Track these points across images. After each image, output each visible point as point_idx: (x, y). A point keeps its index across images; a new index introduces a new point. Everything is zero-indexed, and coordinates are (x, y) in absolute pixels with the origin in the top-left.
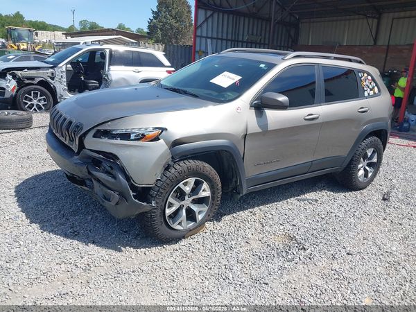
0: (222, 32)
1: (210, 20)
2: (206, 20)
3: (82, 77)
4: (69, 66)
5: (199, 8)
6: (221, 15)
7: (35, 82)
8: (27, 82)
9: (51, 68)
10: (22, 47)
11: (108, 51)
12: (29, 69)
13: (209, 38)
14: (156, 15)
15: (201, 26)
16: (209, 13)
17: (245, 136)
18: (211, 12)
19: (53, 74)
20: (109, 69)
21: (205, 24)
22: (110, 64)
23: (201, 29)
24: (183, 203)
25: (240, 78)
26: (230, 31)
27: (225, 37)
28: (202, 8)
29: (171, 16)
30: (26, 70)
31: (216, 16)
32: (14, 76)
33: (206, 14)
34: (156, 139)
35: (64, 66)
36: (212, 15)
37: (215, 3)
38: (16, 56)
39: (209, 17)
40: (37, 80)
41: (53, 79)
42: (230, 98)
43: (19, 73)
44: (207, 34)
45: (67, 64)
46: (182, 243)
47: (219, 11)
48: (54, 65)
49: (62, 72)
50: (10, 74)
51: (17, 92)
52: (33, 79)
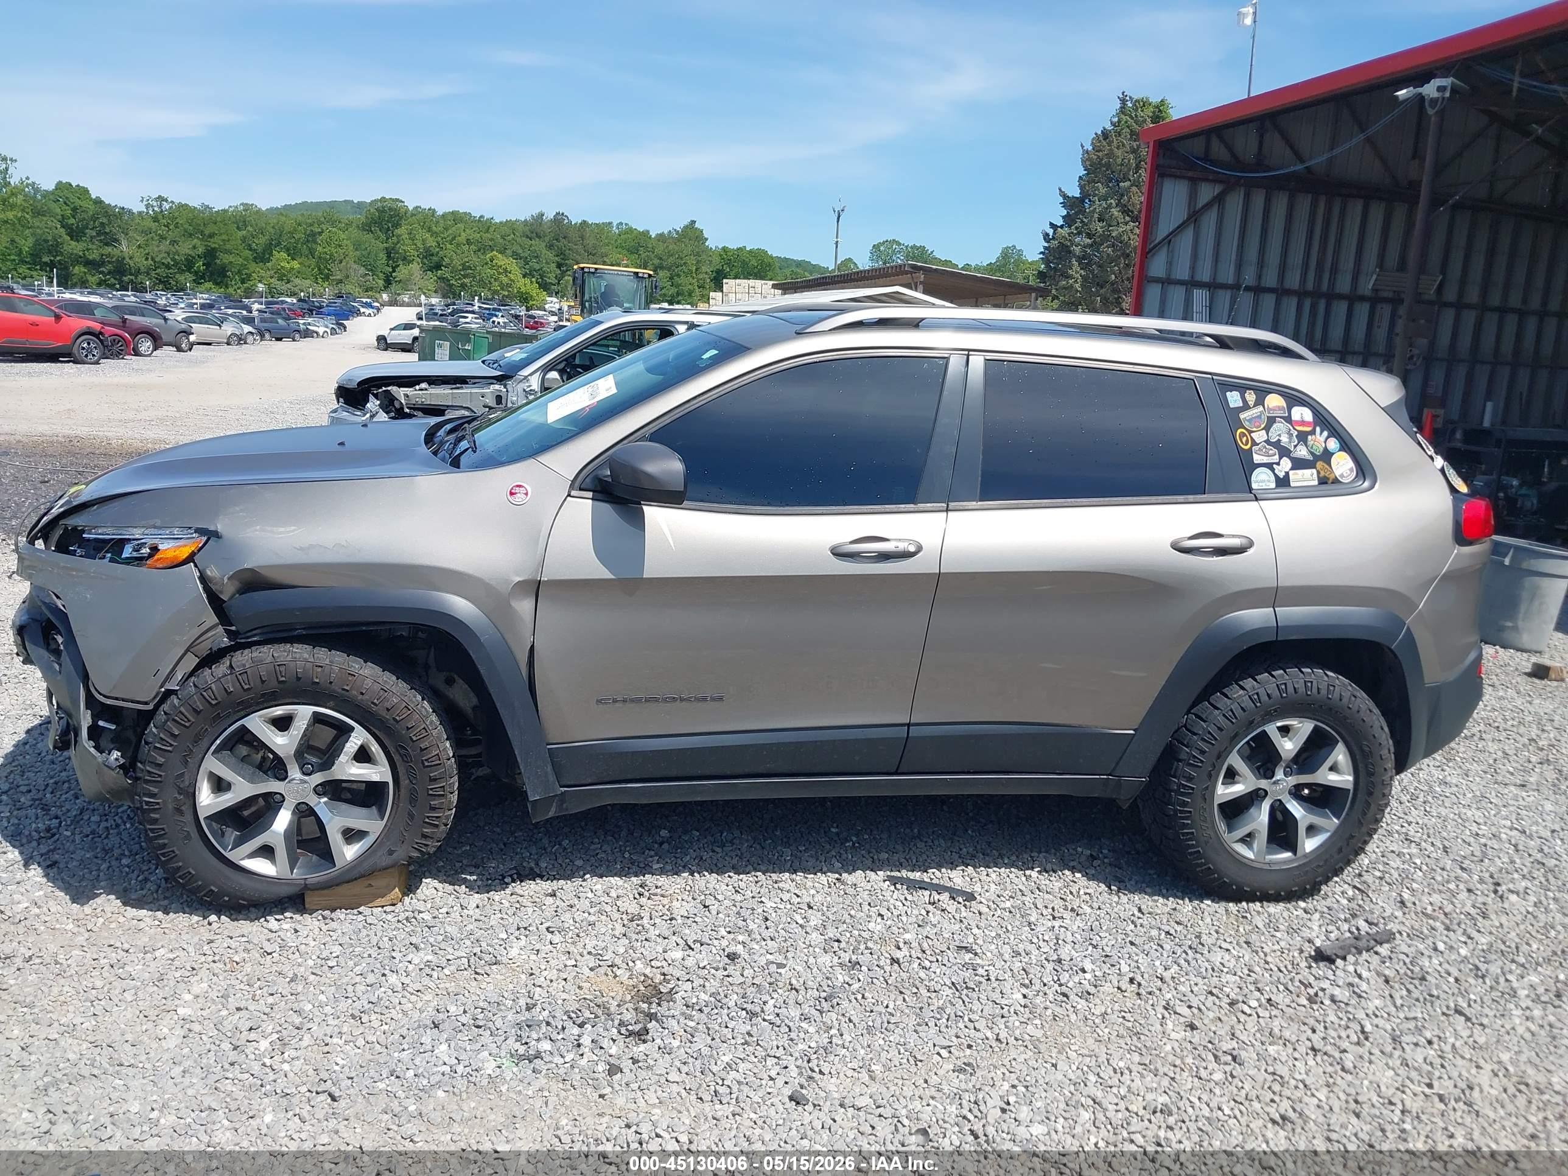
0: (1261, 264)
1: (1210, 220)
2: (1194, 217)
4: (554, 374)
5: (1162, 175)
6: (1259, 199)
9: (500, 379)
12: (434, 381)
13: (1201, 285)
14: (1074, 207)
15: (1169, 239)
16: (1207, 192)
18: (1218, 189)
19: (499, 398)
21: (1189, 234)
23: (1171, 253)
26: (1296, 258)
27: (1270, 279)
28: (1176, 177)
29: (1126, 211)
30: (424, 385)
31: (1235, 202)
32: (387, 403)
33: (1193, 196)
36: (1219, 200)
37: (1233, 155)
39: (1208, 206)
44: (1193, 268)
47: (1250, 186)
48: (508, 373)
50: (376, 396)
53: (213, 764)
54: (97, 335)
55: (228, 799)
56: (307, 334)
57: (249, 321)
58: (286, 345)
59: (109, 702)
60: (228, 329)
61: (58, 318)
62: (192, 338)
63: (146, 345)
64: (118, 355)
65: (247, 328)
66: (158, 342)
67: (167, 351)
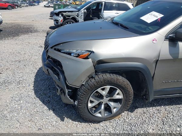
3: (91, 16)
4: (85, 10)
7: (70, 18)
8: (67, 17)
9: (78, 11)
10: (77, 3)
11: (104, 3)
12: (69, 12)
17: (157, 61)
19: (78, 14)
20: (103, 12)
22: (104, 10)
24: (101, 101)
25: (162, 16)
30: (67, 12)
32: (62, 15)
34: (87, 58)
35: (83, 11)
38: (71, 7)
40: (71, 17)
41: (78, 16)
42: (150, 31)
43: (64, 13)
45: (84, 9)
46: (101, 124)
48: (79, 10)
49: (82, 13)
50: (61, 14)
51: (63, 22)
52: (69, 16)
53: (91, 99)
54: (11, 6)
55: (94, 104)
56: (35, 5)
57: (28, 3)
58: (32, 7)
59: (71, 86)
60: (26, 5)
61: (5, 3)
62: (22, 6)
63: (16, 7)
64: (13, 8)
65: (28, 4)
66: (18, 7)
67: (19, 8)
